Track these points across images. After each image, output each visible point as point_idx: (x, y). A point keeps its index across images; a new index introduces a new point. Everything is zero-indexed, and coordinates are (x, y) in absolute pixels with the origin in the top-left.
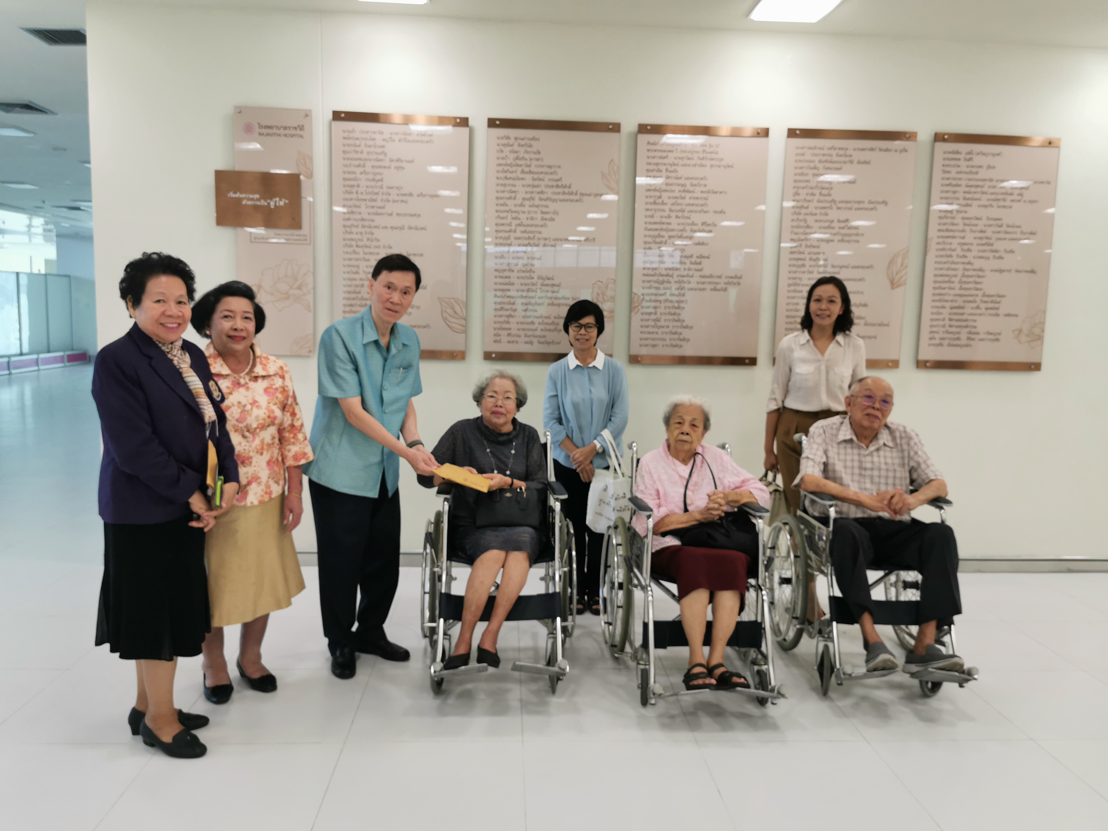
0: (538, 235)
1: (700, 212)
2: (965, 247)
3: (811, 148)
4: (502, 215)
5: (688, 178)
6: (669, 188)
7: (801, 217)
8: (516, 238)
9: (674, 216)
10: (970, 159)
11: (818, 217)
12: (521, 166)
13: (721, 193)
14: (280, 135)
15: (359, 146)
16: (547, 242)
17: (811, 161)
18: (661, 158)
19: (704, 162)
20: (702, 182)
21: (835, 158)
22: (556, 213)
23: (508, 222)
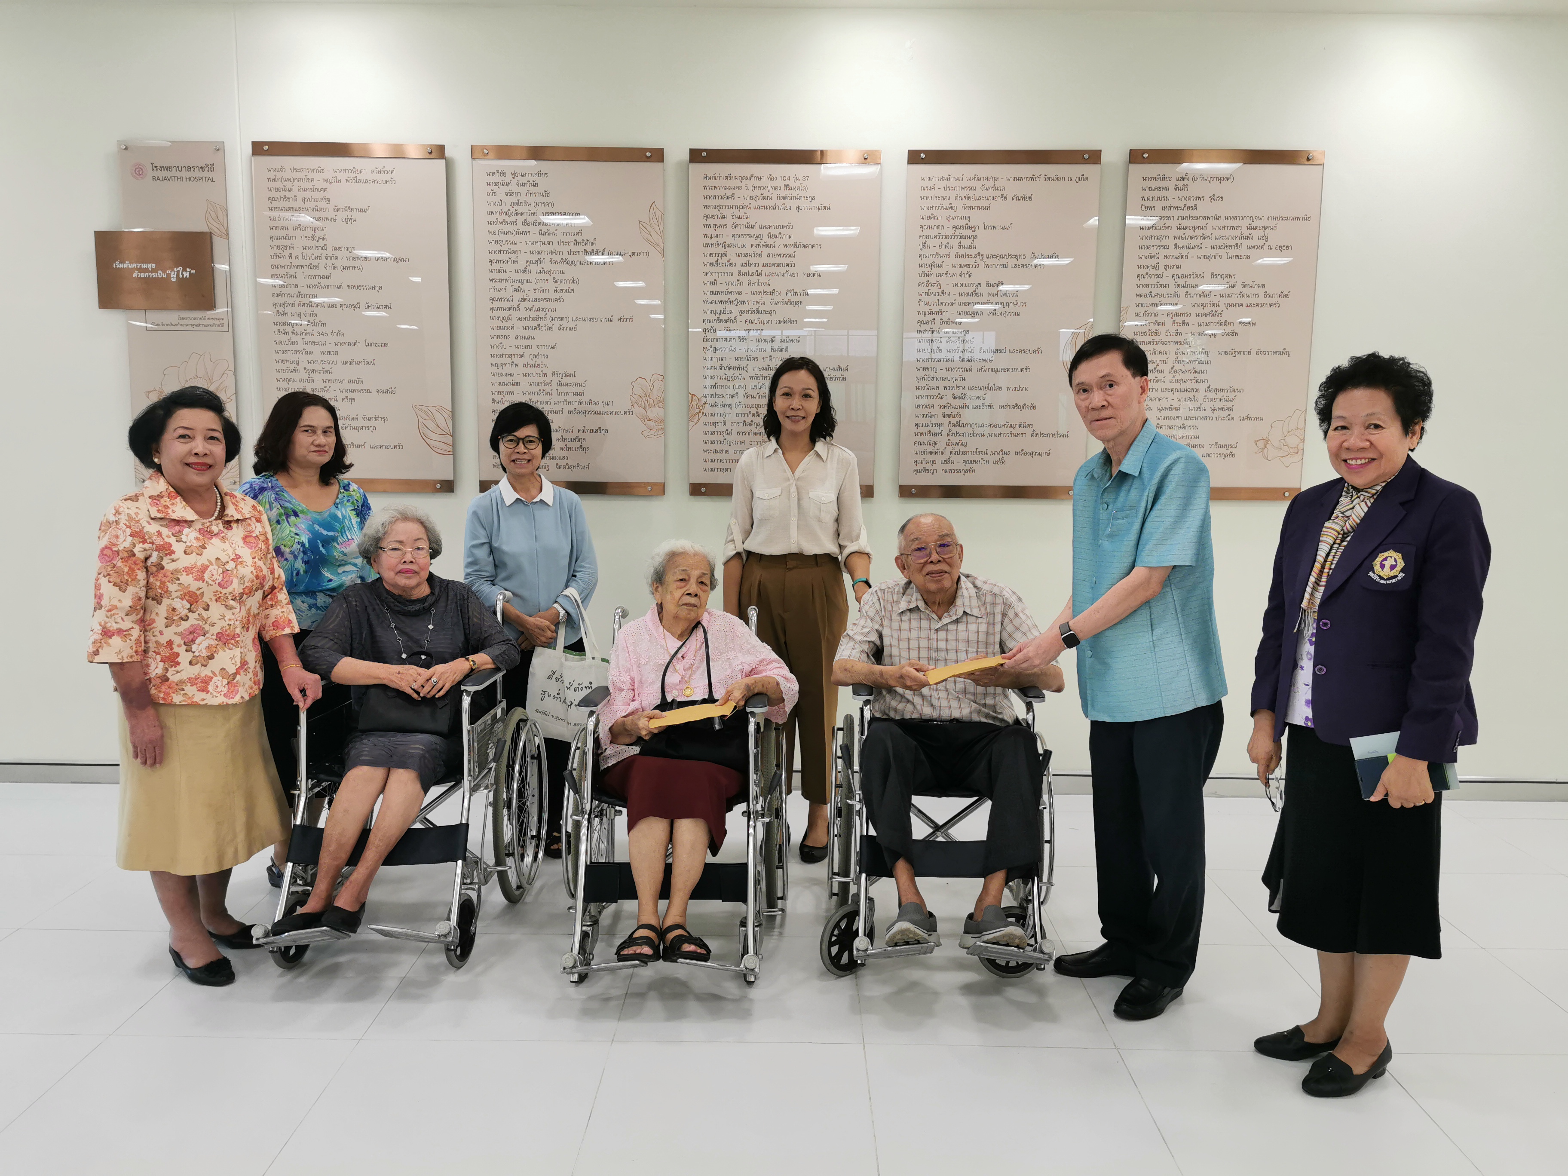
0: (550, 314)
1: (783, 275)
2: (1179, 320)
3: (943, 179)
4: (498, 285)
5: (764, 227)
6: (737, 241)
7: (933, 280)
8: (519, 319)
9: (746, 283)
10: (1185, 187)
11: (958, 280)
12: (523, 214)
13: (813, 246)
14: (181, 179)
15: (291, 190)
16: (564, 324)
17: (944, 198)
18: (724, 197)
19: (787, 203)
20: (784, 232)
21: (979, 193)
22: (575, 281)
23: (507, 295)
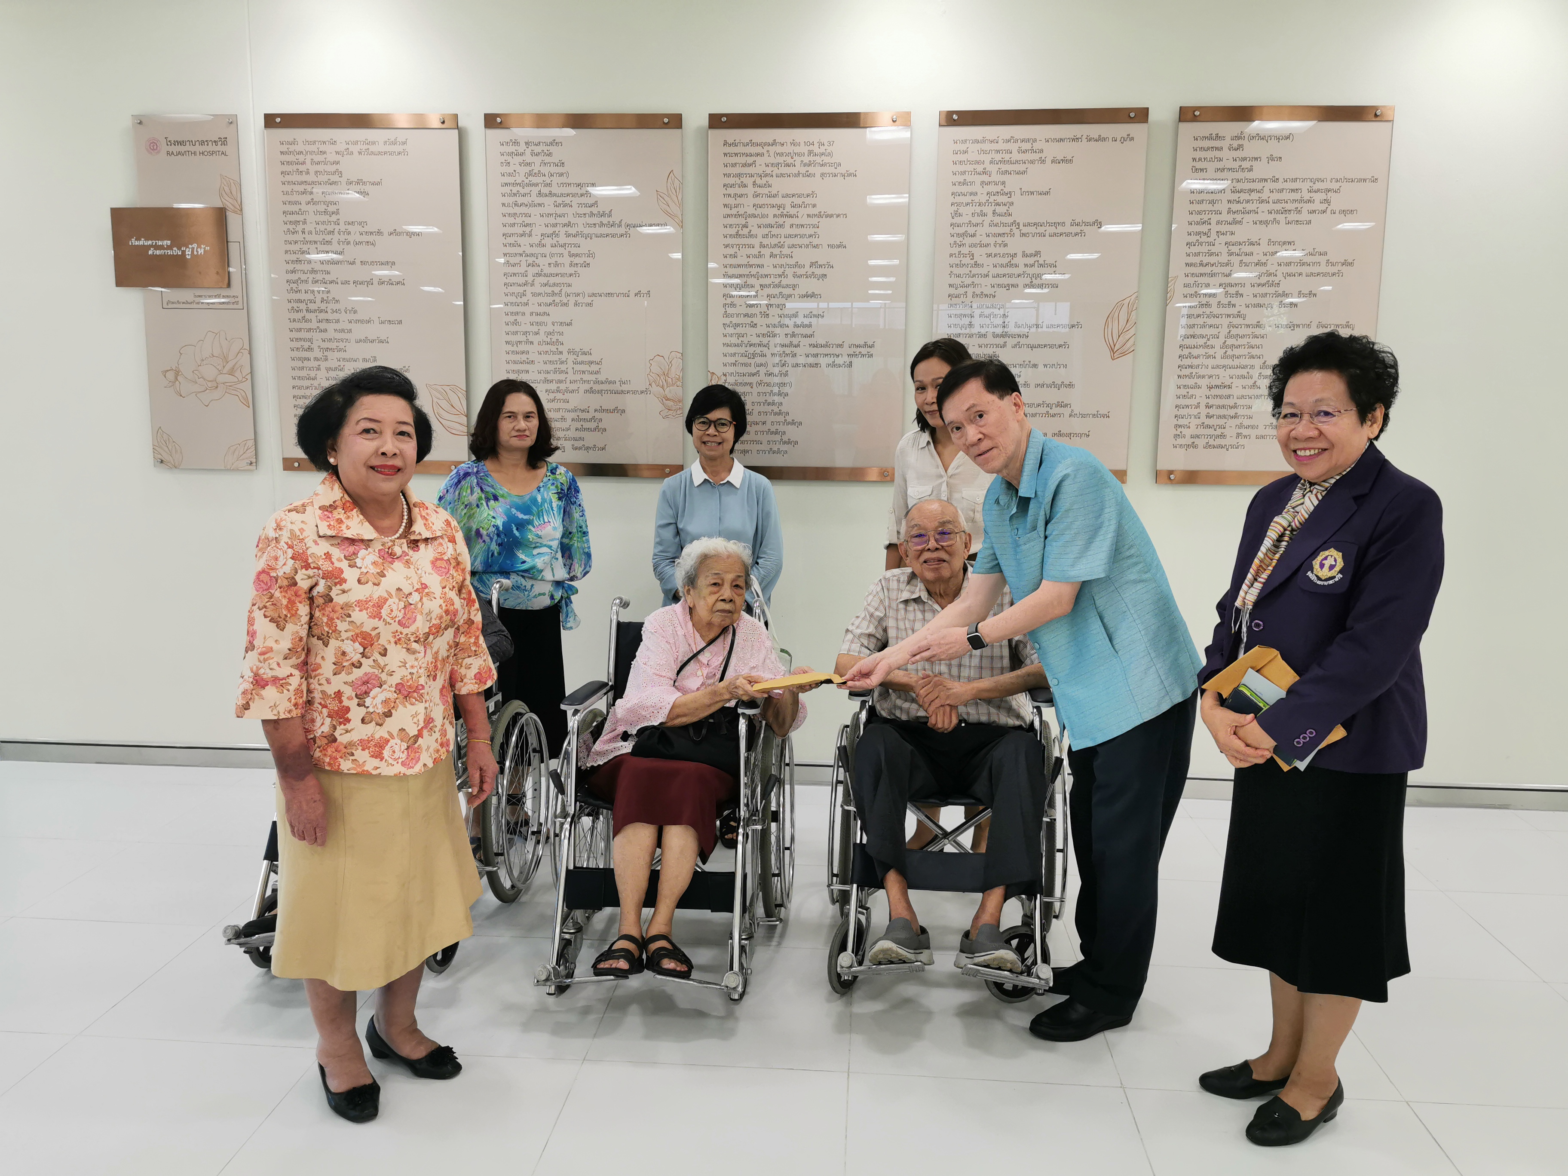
0: (565, 289)
1: (807, 246)
2: (1232, 290)
3: (977, 141)
4: (513, 260)
5: (787, 196)
6: (759, 211)
7: (966, 250)
8: (534, 295)
9: (768, 255)
10: (1240, 147)
11: (992, 250)
12: (537, 185)
13: (838, 216)
14: (195, 153)
15: (304, 163)
16: (580, 299)
17: (978, 162)
18: (745, 165)
19: (811, 170)
20: (808, 201)
21: (1016, 156)
22: (590, 255)
23: (522, 270)
